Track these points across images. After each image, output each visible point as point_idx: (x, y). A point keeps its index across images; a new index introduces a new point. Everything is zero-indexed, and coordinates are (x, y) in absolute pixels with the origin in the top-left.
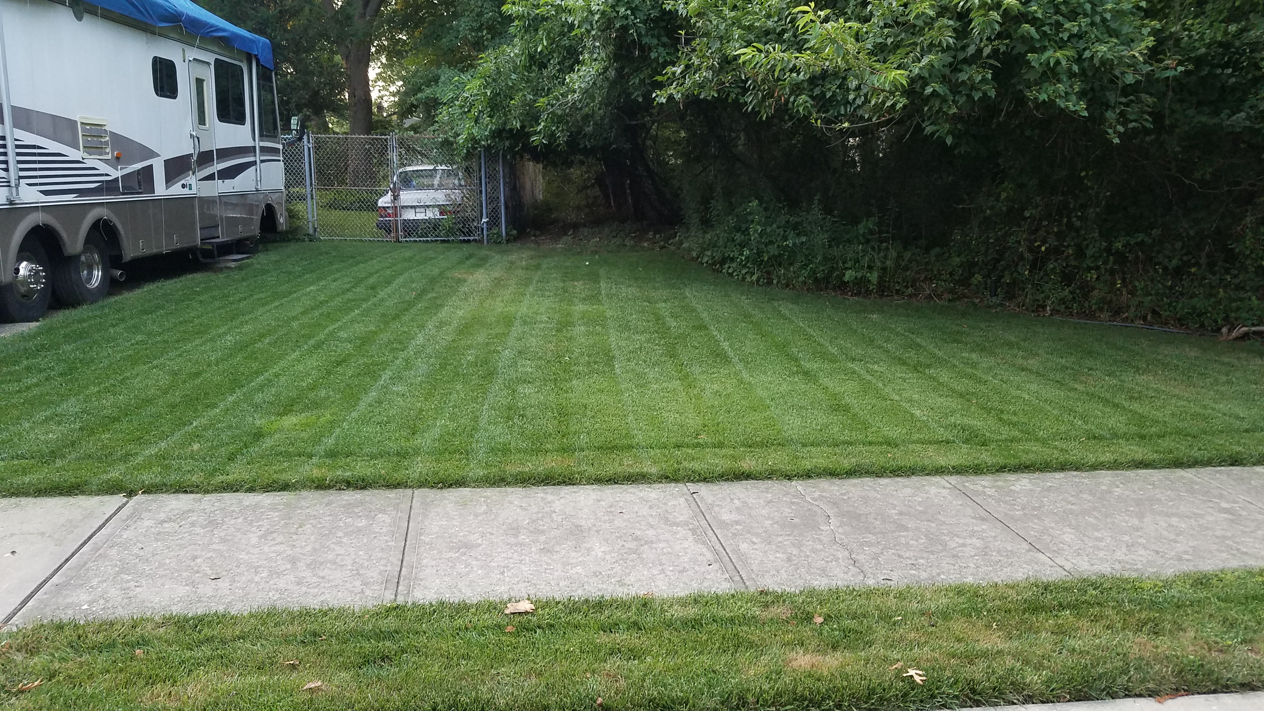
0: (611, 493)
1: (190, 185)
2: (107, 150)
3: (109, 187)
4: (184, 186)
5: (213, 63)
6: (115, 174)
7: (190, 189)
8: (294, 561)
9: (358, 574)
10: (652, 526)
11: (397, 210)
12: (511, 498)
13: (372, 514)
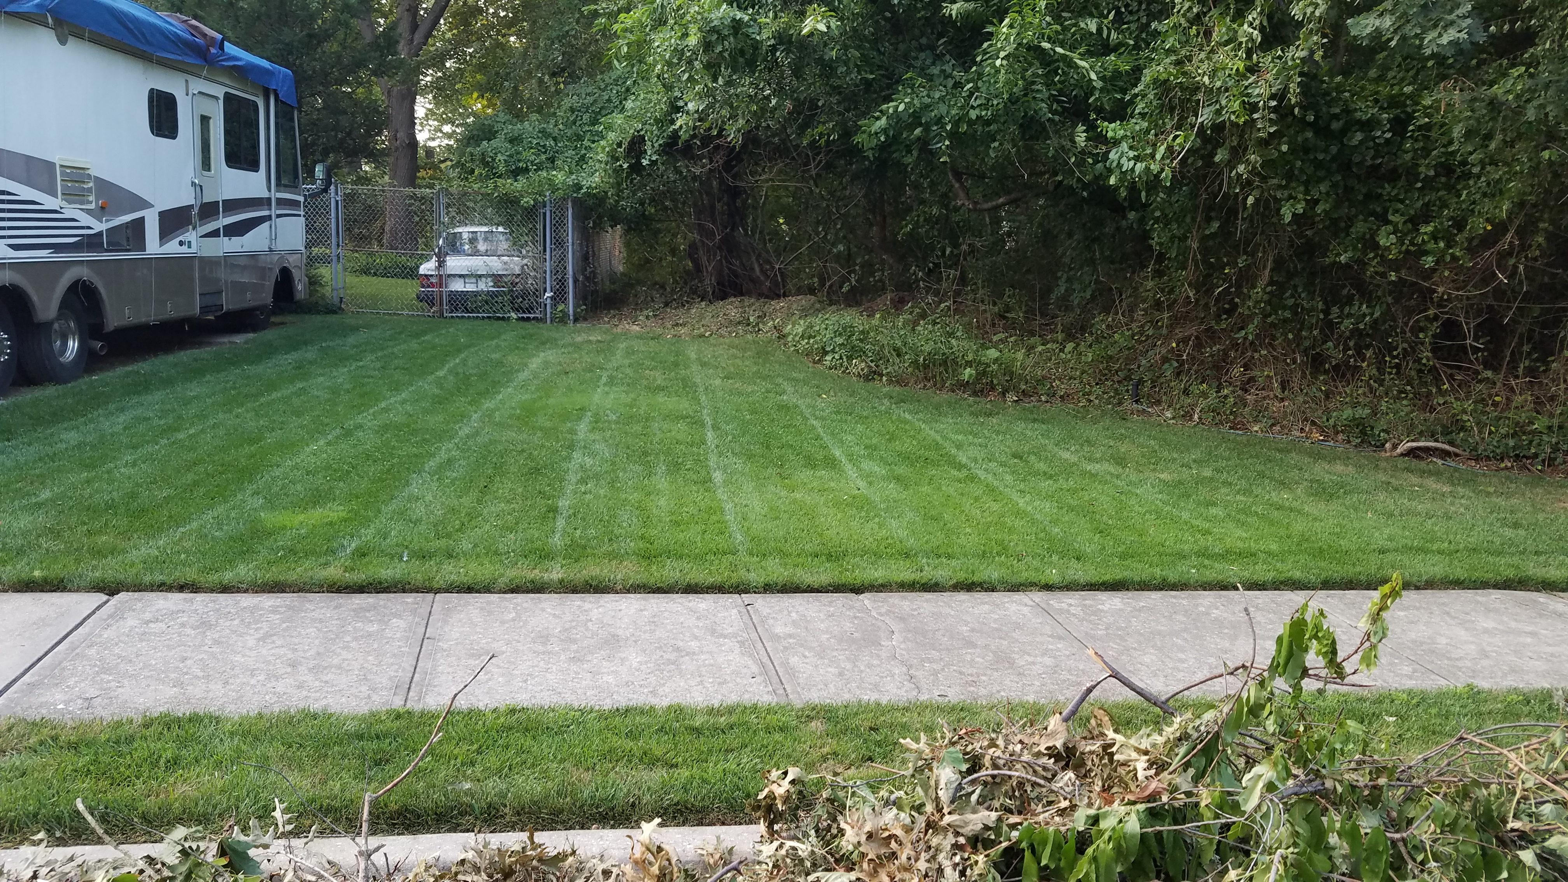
0: (656, 602)
1: (189, 242)
2: (91, 199)
3: (92, 242)
4: (181, 243)
5: (221, 97)
6: (99, 227)
7: (189, 247)
8: (294, 665)
9: (366, 679)
10: (696, 638)
11: (443, 279)
12: (543, 605)
13: (386, 619)
